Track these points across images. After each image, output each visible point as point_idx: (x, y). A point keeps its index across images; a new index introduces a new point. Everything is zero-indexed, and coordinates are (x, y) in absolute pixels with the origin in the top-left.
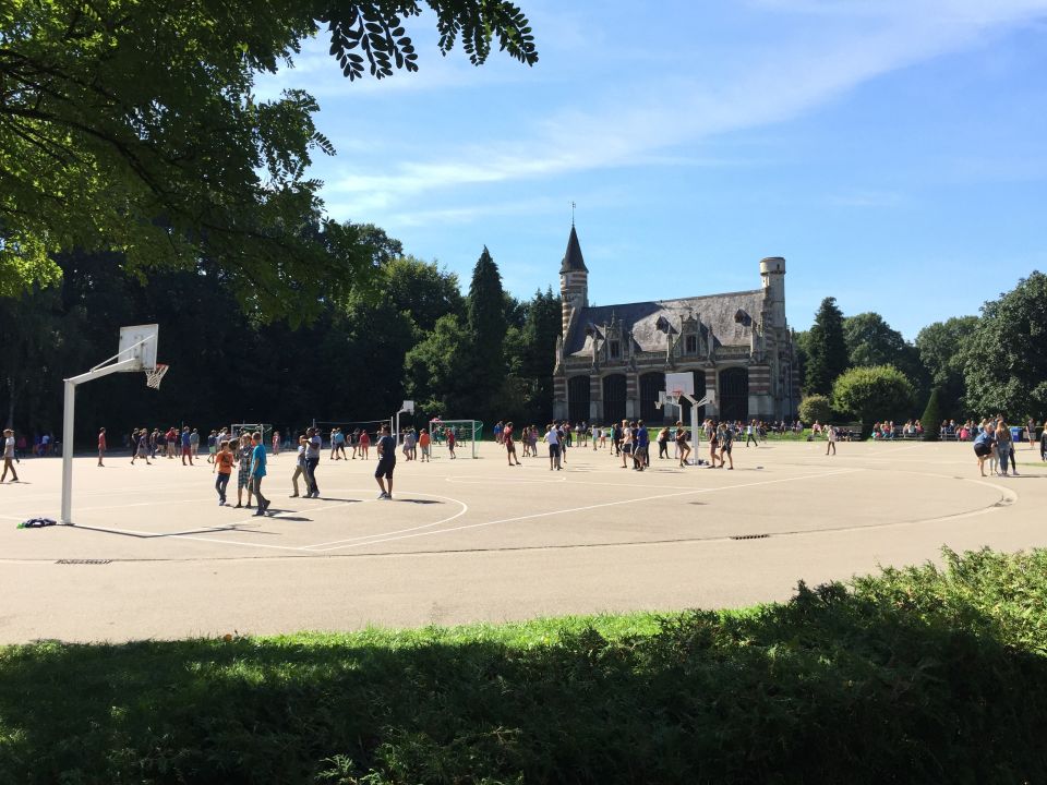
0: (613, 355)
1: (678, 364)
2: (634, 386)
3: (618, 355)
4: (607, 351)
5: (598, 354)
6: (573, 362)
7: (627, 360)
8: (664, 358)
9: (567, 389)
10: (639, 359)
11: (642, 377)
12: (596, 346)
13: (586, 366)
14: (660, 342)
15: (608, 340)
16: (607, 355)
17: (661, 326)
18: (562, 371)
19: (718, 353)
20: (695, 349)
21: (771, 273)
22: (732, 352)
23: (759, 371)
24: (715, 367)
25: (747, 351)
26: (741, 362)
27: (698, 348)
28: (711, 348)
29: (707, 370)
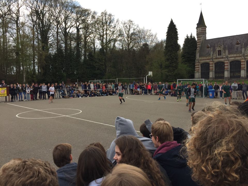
0: (219, 55)
1: (247, 57)
2: (228, 66)
3: (221, 55)
4: (216, 53)
5: (213, 55)
6: (203, 58)
7: (224, 57)
8: (241, 55)
9: (200, 67)
10: (230, 56)
11: (230, 63)
12: (212, 52)
13: (208, 59)
14: (237, 50)
15: (217, 50)
16: (216, 55)
17: (238, 44)
18: (198, 61)
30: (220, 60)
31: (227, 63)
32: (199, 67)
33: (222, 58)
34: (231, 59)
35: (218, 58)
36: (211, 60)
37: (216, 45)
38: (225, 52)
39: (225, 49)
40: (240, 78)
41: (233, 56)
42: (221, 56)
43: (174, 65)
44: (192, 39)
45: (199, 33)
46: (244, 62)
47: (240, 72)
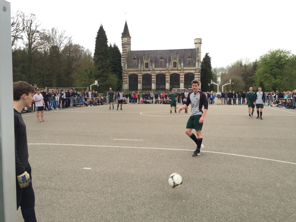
0: (146, 67)
1: (170, 71)
2: (154, 78)
3: (148, 67)
4: (144, 66)
5: (141, 67)
6: (131, 70)
7: (151, 69)
8: (165, 69)
9: (128, 79)
10: (156, 69)
11: (156, 75)
12: (140, 64)
13: (136, 71)
14: (162, 64)
15: (145, 62)
16: (144, 67)
17: (161, 58)
18: (127, 72)
19: (184, 68)
20: (176, 67)
21: (199, 43)
22: (189, 68)
23: (199, 75)
24: (183, 73)
25: (194, 68)
26: (192, 71)
27: (178, 66)
28: (182, 67)
29: (181, 74)
30: (147, 72)
31: (154, 76)
32: (127, 79)
33: (149, 70)
34: (157, 72)
35: (146, 71)
36: (139, 72)
37: (144, 58)
38: (152, 66)
39: (151, 61)
40: (165, 90)
41: (159, 69)
42: (148, 69)
43: (105, 75)
44: (116, 48)
45: (125, 43)
46: (168, 75)
47: (165, 84)
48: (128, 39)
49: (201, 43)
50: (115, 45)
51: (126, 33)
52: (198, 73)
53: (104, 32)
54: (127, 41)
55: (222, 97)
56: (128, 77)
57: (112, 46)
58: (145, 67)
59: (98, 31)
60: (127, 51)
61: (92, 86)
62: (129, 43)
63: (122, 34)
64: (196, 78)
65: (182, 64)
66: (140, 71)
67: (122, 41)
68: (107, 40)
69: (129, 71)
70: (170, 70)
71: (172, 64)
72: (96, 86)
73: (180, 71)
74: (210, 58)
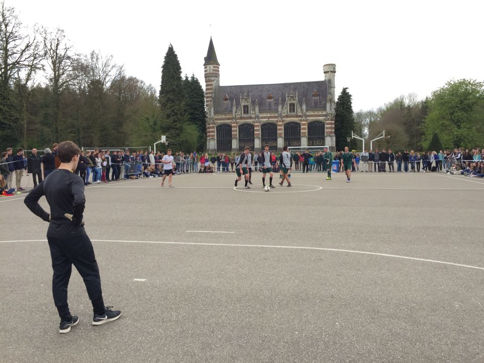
1: (285, 119)
2: (258, 130)
3: (248, 113)
4: (241, 111)
5: (236, 112)
6: (220, 117)
7: (254, 116)
8: (276, 115)
9: (216, 132)
10: (261, 116)
11: (262, 126)
12: (235, 107)
13: (228, 119)
14: (270, 107)
15: (242, 104)
16: (241, 113)
17: (270, 98)
18: (213, 121)
19: (308, 114)
20: (294, 111)
21: (331, 72)
22: (316, 113)
23: (331, 124)
24: (306, 121)
25: (324, 113)
26: (321, 118)
27: (297, 110)
28: (305, 111)
29: (302, 122)
30: (247, 120)
31: (258, 126)
32: (213, 132)
33: (250, 118)
34: (262, 120)
35: (244, 118)
37: (241, 97)
38: (254, 110)
39: (253, 103)
40: (276, 150)
41: (266, 115)
42: (249, 115)
43: (177, 126)
44: (195, 83)
45: (210, 73)
46: (281, 125)
47: (276, 140)
48: (214, 67)
49: (335, 72)
50: (193, 78)
51: (211, 58)
52: (330, 122)
53: (176, 56)
54: (214, 70)
55: (370, 159)
56: (215, 130)
57: (189, 79)
58: (243, 112)
59: (165, 55)
60: (213, 87)
61: (156, 144)
62: (217, 74)
63: (206, 59)
64: (327, 128)
65: (304, 107)
66: (235, 120)
67: (205, 71)
68: (180, 69)
69: (216, 119)
70: (284, 117)
71: (287, 107)
72: (164, 144)
73: (300, 118)
74: (350, 96)
